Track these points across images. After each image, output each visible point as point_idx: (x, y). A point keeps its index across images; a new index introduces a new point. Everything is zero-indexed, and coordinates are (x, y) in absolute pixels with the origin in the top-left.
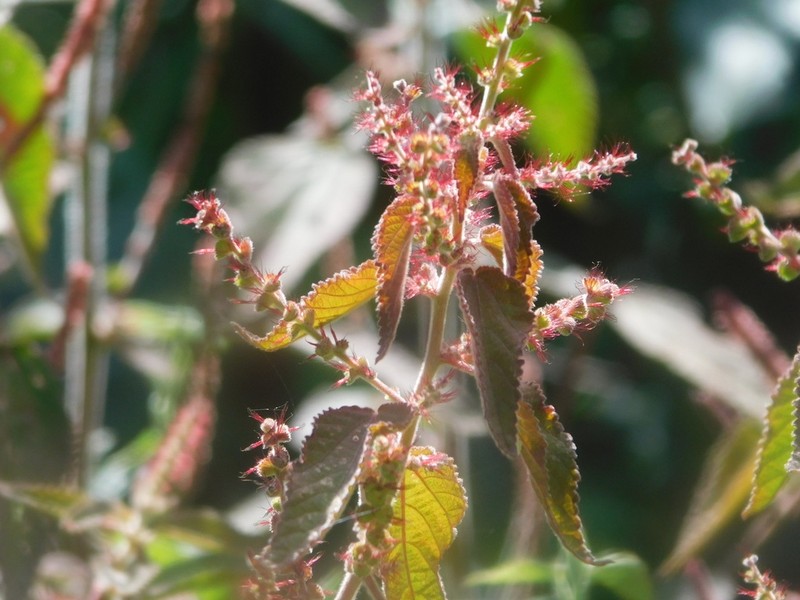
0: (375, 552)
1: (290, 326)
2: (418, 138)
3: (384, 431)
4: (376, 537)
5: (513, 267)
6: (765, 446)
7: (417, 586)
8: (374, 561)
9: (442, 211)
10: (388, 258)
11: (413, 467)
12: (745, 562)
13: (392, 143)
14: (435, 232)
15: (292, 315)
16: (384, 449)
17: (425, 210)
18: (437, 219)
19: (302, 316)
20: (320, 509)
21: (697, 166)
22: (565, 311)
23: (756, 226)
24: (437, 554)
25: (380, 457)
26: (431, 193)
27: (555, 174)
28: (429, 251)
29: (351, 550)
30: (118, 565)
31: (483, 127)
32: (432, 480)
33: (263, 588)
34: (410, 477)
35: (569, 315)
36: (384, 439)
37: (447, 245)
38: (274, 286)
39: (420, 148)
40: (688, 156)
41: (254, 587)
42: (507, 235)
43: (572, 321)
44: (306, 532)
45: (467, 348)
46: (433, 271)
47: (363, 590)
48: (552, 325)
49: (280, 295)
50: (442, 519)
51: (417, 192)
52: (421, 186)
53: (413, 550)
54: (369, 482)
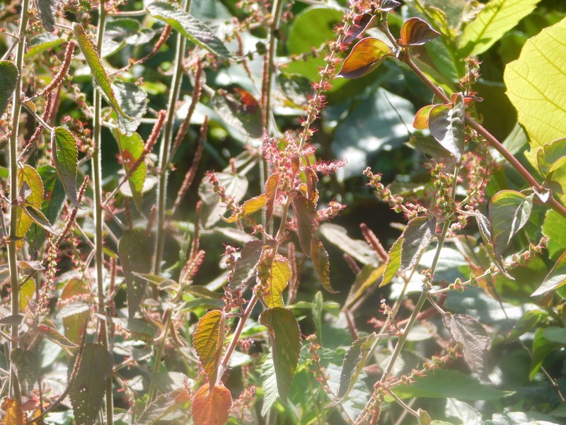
0: (264, 287)
1: (237, 214)
2: (282, 152)
3: (268, 248)
4: (264, 282)
5: (310, 196)
6: (388, 265)
7: (275, 300)
8: (263, 290)
9: (288, 177)
10: (270, 193)
11: (276, 261)
12: (381, 301)
13: (272, 155)
14: (286, 184)
15: (238, 211)
16: (268, 253)
17: (283, 176)
18: (287, 179)
19: (241, 212)
20: (246, 272)
21: (371, 175)
22: (325, 212)
23: (388, 195)
24: (282, 290)
25: (266, 256)
26: (285, 171)
27: (323, 167)
28: (283, 190)
29: (256, 287)
30: (172, 301)
31: (300, 151)
32: (281, 266)
33: (228, 300)
34: (274, 264)
35: (327, 213)
36: (268, 251)
37: (289, 188)
38: (232, 202)
39: (282, 156)
40: (367, 172)
41: (225, 300)
42: (308, 185)
43: (327, 215)
44: (241, 279)
45: (294, 223)
46: (284, 198)
47: (258, 300)
48: (321, 217)
49: (234, 205)
50: (284, 279)
51: (280, 170)
52: (282, 168)
53: (274, 289)
54: (262, 265)
